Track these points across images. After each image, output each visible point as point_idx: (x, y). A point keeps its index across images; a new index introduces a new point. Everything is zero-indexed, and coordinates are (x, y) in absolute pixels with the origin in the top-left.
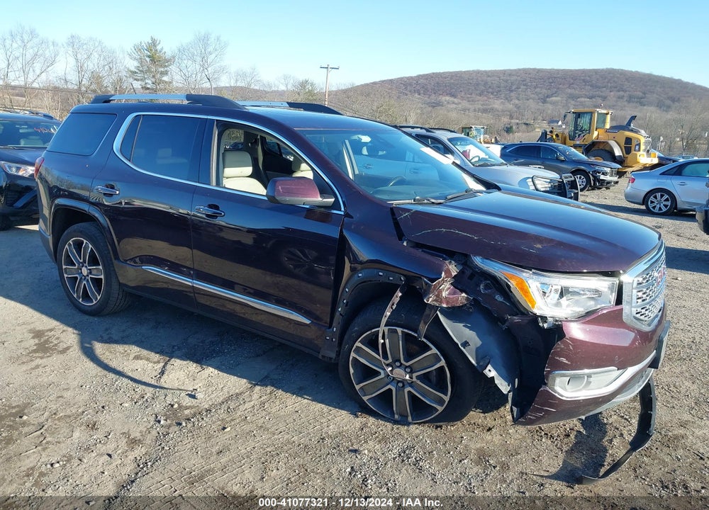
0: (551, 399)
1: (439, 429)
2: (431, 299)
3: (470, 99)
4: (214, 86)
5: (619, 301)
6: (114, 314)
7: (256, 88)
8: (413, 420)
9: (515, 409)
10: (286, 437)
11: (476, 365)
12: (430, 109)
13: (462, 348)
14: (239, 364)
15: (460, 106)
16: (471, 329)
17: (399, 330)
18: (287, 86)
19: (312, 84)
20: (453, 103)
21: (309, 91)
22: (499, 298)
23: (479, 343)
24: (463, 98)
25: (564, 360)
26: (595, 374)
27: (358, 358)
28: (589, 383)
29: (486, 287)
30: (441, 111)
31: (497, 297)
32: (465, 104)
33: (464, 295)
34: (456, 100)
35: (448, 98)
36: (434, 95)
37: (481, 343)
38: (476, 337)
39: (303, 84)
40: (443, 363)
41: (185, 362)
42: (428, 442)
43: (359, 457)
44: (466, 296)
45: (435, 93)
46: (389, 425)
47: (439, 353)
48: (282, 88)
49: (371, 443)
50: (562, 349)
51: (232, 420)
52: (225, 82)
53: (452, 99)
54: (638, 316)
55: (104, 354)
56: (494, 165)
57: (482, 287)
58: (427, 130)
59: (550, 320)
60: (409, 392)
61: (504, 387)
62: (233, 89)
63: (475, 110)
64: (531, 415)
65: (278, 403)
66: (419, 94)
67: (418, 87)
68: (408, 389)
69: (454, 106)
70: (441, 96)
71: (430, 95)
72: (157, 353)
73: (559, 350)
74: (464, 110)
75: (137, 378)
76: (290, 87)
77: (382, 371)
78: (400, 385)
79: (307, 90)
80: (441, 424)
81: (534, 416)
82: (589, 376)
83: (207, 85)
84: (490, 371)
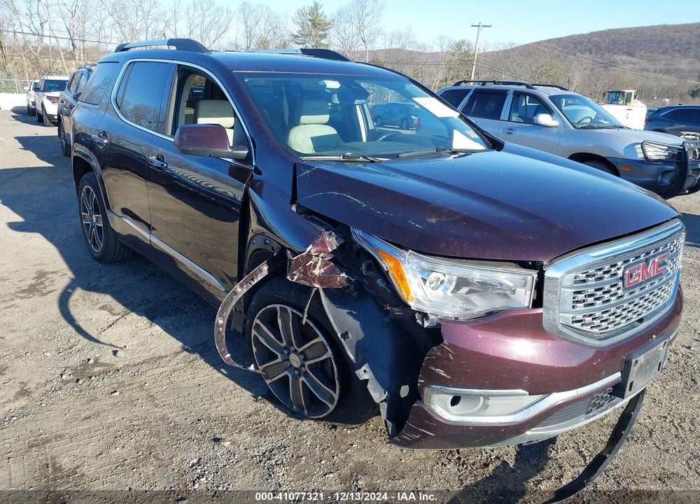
0: (429, 420)
1: (333, 430)
2: (296, 277)
3: (651, 58)
4: (369, 48)
5: (538, 303)
6: (112, 262)
7: (411, 49)
8: (309, 414)
9: (389, 423)
10: (166, 411)
11: (355, 362)
12: (602, 70)
13: (342, 340)
14: (188, 326)
15: (638, 66)
16: (355, 317)
17: (289, 309)
18: (442, 46)
19: (469, 45)
20: (630, 63)
21: (466, 52)
22: (380, 282)
23: (361, 335)
24: (641, 57)
25: (442, 372)
26: (492, 396)
27: (258, 335)
28: (485, 406)
29: (368, 269)
30: (614, 71)
31: (378, 280)
32: (644, 64)
33: (343, 275)
34: (633, 60)
35: (624, 57)
36: (607, 54)
37: (363, 335)
38: (360, 328)
39: (460, 45)
40: (329, 354)
41: (140, 317)
42: (308, 443)
43: (216, 448)
44: (346, 276)
45: (609, 52)
46: (283, 415)
47: (325, 342)
48: (437, 49)
49: (244, 433)
50: (437, 356)
51: (130, 384)
52: (380, 44)
53: (629, 58)
54: (576, 325)
55: (77, 300)
56: (602, 128)
57: (364, 267)
58: (528, 86)
59: (431, 317)
60: (303, 382)
61: (378, 394)
62: (387, 52)
63: (655, 71)
64: (407, 436)
65: (189, 373)
66: (591, 53)
67: (590, 46)
68: (302, 379)
69: (631, 66)
70: (616, 55)
71: (603, 55)
72: (123, 305)
73: (434, 358)
74: (642, 70)
75: (84, 328)
76: (445, 49)
77: (279, 355)
78: (296, 372)
79: (463, 51)
80: (336, 424)
81: (410, 438)
82: (486, 397)
83: (362, 48)
84: (365, 371)
